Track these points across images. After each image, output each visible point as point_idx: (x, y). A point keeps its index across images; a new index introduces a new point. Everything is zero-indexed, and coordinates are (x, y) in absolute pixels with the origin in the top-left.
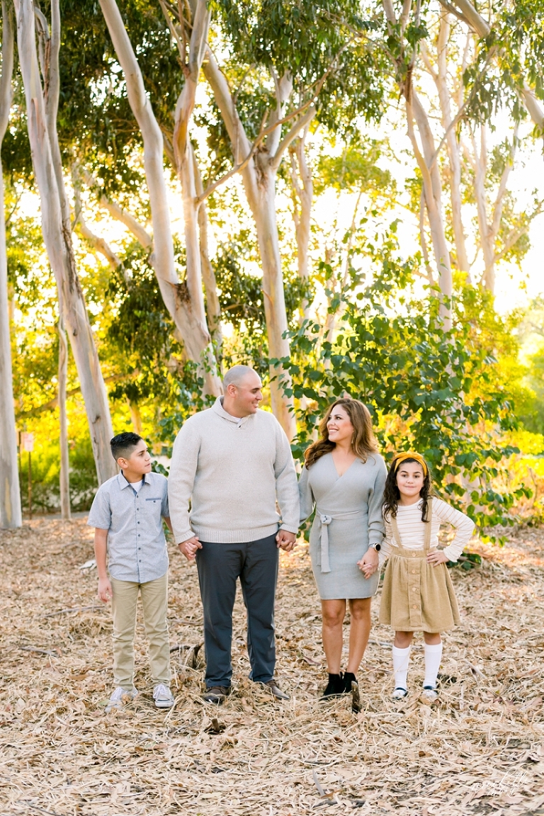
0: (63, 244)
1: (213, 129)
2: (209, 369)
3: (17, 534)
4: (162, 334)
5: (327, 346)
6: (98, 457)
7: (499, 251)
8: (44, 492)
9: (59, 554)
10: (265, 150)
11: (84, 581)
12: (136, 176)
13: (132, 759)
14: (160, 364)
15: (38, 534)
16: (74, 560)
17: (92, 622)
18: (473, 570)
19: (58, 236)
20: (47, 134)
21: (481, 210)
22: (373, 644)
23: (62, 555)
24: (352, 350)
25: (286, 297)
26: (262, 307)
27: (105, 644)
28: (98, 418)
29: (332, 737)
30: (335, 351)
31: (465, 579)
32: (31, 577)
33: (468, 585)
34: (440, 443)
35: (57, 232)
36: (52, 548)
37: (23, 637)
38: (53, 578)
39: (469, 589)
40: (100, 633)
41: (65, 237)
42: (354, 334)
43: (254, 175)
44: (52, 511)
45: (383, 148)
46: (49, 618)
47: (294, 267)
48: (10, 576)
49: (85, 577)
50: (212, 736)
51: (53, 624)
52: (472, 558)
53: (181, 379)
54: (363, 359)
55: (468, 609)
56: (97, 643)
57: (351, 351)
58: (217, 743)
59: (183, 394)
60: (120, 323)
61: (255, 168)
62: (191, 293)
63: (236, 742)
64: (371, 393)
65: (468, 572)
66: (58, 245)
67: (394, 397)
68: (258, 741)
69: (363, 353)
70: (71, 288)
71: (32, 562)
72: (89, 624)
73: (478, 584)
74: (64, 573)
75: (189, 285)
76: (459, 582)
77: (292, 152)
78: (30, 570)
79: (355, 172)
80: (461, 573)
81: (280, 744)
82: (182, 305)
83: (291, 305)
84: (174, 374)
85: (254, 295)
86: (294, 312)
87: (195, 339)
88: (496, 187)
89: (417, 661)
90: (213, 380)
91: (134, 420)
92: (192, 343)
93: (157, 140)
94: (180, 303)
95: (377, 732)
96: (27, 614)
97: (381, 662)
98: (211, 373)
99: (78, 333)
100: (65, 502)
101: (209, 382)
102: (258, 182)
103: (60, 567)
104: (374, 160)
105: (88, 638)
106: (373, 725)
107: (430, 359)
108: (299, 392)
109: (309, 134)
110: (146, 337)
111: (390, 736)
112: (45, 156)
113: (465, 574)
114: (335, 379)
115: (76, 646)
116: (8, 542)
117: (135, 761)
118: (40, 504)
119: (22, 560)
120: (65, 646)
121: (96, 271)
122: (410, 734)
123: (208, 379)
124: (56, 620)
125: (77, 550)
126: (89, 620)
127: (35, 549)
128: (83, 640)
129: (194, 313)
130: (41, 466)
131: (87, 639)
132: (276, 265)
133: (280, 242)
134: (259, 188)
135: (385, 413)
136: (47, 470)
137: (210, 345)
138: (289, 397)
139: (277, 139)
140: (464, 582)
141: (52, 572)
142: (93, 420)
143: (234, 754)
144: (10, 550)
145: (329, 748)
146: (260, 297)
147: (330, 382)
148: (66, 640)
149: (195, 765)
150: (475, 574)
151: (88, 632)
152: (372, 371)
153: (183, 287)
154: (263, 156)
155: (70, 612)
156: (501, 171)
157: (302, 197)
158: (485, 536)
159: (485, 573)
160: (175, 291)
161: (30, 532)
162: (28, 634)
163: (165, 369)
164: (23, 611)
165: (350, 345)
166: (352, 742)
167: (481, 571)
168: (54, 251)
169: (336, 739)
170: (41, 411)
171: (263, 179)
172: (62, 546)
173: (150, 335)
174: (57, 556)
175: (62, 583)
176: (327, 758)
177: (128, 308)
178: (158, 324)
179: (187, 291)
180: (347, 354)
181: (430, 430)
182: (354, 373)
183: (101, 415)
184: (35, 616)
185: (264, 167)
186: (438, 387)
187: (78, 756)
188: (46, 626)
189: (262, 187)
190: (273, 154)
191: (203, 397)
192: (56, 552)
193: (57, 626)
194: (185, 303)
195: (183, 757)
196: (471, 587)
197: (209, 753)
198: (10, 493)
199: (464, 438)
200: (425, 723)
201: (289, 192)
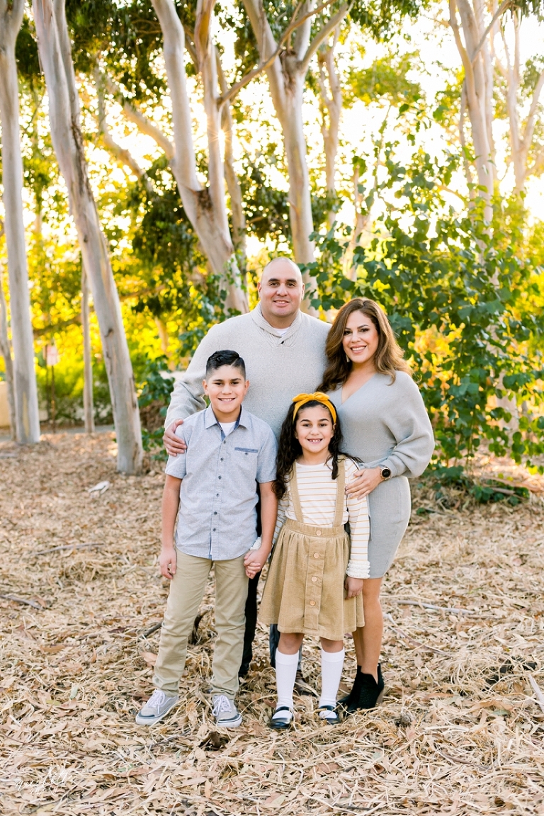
0: (72, 142)
1: (240, 31)
2: (232, 281)
3: (35, 450)
4: (184, 247)
5: (359, 250)
6: (111, 373)
7: (530, 167)
8: (71, 405)
9: (72, 474)
10: (293, 53)
11: (92, 506)
12: (159, 83)
13: (99, 791)
14: (183, 277)
15: (56, 450)
16: (86, 481)
17: (84, 565)
18: (521, 506)
19: (67, 131)
20: (54, 19)
21: (513, 124)
22: (416, 606)
23: (74, 475)
24: (388, 256)
25: (313, 210)
26: (288, 220)
27: (99, 592)
28: (110, 331)
29: (370, 765)
30: (369, 256)
31: (512, 516)
32: (37, 500)
33: (516, 523)
34: (486, 363)
35: (66, 128)
36: (67, 467)
37: (6, 581)
38: (60, 501)
39: (517, 529)
40: (94, 579)
41: (74, 134)
42: (390, 239)
43: (281, 80)
44: (79, 423)
45: (413, 61)
46: (40, 557)
47: (322, 182)
48: (15, 499)
49: (94, 501)
50: (209, 753)
51: (44, 564)
52: (519, 492)
53: (205, 293)
54: (401, 267)
55: (522, 556)
56: (90, 591)
57: (386, 257)
58: (216, 767)
59: (206, 308)
60: (144, 234)
61: (283, 72)
62: (213, 201)
63: (241, 766)
64: (407, 305)
65: (515, 508)
66: (67, 143)
67: (435, 310)
68: (271, 764)
69: (400, 260)
70: (81, 190)
71: (42, 482)
72: (81, 568)
73: (527, 523)
74: (73, 496)
75: (211, 192)
76: (506, 520)
77: (321, 61)
78: (38, 492)
79: (386, 84)
80: (507, 509)
81: (301, 769)
82: (204, 214)
83: (318, 219)
84: (198, 288)
85: (280, 208)
86: (322, 225)
87: (217, 250)
88: (528, 102)
89: (472, 635)
90: (235, 294)
91: (161, 335)
92: (214, 253)
93: (178, 35)
94: (201, 211)
95: (432, 757)
96: (16, 550)
97: (427, 635)
98: (234, 285)
99: (89, 239)
100: (89, 415)
101: (232, 296)
102: (285, 87)
103: (69, 489)
104: (405, 71)
105: (80, 584)
106: (427, 745)
107: (474, 267)
108: (327, 303)
109: (339, 44)
110: (169, 250)
111: (450, 764)
112: (52, 44)
113: (511, 510)
114: (367, 289)
115: (64, 595)
116: (25, 457)
117: (103, 795)
118: (68, 416)
119: (32, 480)
120: (52, 594)
121: (125, 186)
122: (478, 760)
123: (231, 291)
124: (47, 559)
125: (91, 470)
126: (81, 563)
127: (49, 467)
128: (73, 587)
129: (216, 221)
130: (68, 380)
131: (78, 586)
132: (303, 175)
133: (307, 156)
134: (287, 93)
135: (423, 328)
136: (74, 384)
137: (233, 256)
138: (316, 308)
139: (306, 43)
140: (511, 519)
141: (61, 495)
142: (106, 333)
143: (238, 784)
144: (25, 467)
145: (367, 783)
146: (286, 210)
147: (363, 292)
148: (54, 587)
149: (183, 807)
150: (523, 510)
151: (79, 578)
152: (410, 280)
153: (204, 194)
154: (291, 60)
155: (64, 550)
156: (533, 83)
157: (330, 109)
158: (532, 466)
159: (535, 509)
160: (196, 198)
161: (49, 447)
162: (11, 578)
163: (189, 283)
164: (13, 547)
165: (386, 250)
166: (398, 772)
167: (530, 508)
168: (62, 150)
169: (378, 767)
170: (68, 325)
171: (290, 84)
172: (77, 464)
173: (174, 247)
174: (70, 477)
175: (69, 508)
176: (366, 799)
177: (151, 219)
178: (181, 236)
179: (209, 198)
180: (382, 260)
181: (476, 349)
182: (390, 282)
183: (114, 328)
184: (25, 555)
185: (292, 72)
186: (485, 299)
187: (26, 785)
188: (34, 568)
189: (289, 92)
190: (301, 56)
191: (226, 312)
192: (69, 471)
193: (47, 568)
194: (206, 212)
195: (168, 789)
196: (520, 527)
197: (203, 784)
198: (28, 407)
199: (511, 356)
200: (497, 742)
201: (317, 103)
